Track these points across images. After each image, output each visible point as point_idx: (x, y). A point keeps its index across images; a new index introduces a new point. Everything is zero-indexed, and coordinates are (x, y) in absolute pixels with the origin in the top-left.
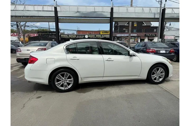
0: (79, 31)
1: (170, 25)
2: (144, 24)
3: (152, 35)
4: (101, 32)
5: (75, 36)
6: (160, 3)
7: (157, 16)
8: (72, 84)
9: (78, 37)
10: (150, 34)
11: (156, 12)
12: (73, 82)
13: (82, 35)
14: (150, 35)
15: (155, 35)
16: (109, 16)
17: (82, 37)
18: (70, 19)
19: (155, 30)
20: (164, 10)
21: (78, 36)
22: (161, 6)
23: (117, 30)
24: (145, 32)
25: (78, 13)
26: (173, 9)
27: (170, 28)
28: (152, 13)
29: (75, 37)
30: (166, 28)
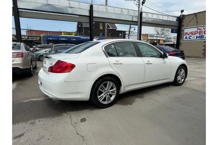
0: (31, 30)
1: (135, 30)
4: (63, 33)
5: (27, 37)
6: (138, 5)
7: (135, 19)
8: (115, 95)
9: (32, 39)
11: (133, 15)
12: (115, 93)
13: (36, 37)
16: (88, 14)
17: (36, 39)
18: (37, 13)
19: (120, 34)
20: (141, 13)
21: (30, 37)
22: (139, 9)
23: (81, 32)
24: (111, 36)
25: (48, 6)
26: (147, 13)
27: (134, 33)
28: (130, 15)
29: (27, 39)
30: (130, 32)
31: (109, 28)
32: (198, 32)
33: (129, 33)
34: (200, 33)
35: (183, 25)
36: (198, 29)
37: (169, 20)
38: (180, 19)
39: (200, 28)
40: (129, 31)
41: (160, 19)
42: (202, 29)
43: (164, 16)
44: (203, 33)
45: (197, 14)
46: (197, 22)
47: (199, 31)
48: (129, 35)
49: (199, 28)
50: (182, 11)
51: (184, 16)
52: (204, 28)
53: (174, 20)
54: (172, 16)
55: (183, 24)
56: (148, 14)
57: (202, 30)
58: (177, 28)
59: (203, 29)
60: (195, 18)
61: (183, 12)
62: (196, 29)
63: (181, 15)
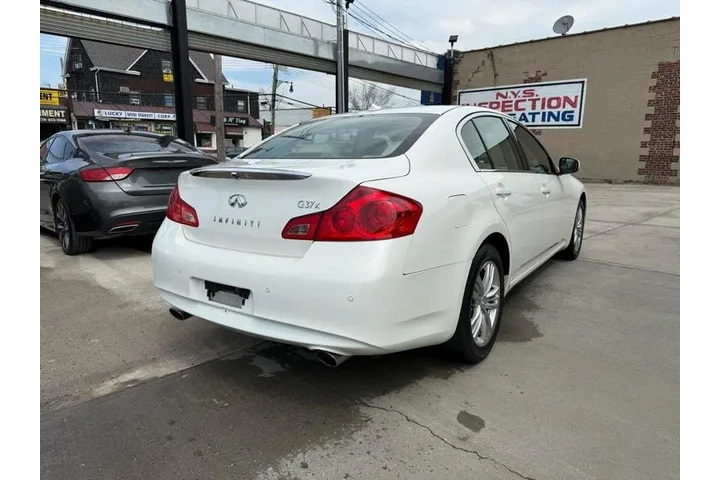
1: (291, 90)
2: (202, 78)
3: (234, 121)
6: (335, 7)
10: (228, 118)
14: (231, 120)
15: (244, 122)
19: (241, 103)
20: (346, 36)
22: (338, 21)
24: (208, 109)
26: (360, 36)
28: (310, 38)
30: (277, 98)
31: (198, 80)
32: (498, 103)
33: (274, 101)
34: (504, 106)
35: (458, 83)
36: (498, 94)
37: (418, 62)
38: (448, 63)
39: (503, 92)
40: (274, 95)
41: (397, 60)
42: (510, 94)
43: (405, 51)
44: (513, 108)
45: (493, 51)
46: (496, 75)
47: (500, 100)
48: (273, 106)
49: (500, 91)
50: (453, 40)
51: (457, 53)
52: (513, 93)
53: (432, 63)
54: (427, 53)
55: (456, 78)
56: (361, 38)
57: (508, 99)
58: (439, 90)
59: (513, 97)
60: (488, 63)
61: (456, 41)
62: (494, 93)
63: (449, 52)
